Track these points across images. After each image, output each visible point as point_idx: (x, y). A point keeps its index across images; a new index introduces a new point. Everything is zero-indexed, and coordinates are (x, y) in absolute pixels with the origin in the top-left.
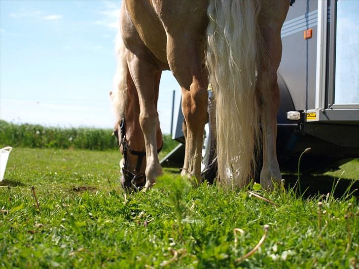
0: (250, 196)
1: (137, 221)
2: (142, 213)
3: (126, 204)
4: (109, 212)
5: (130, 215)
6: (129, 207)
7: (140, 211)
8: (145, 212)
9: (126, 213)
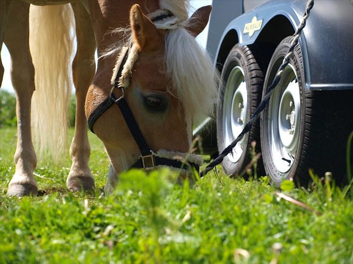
0: (278, 199)
1: (102, 240)
2: (109, 228)
3: (88, 215)
4: (60, 228)
5: (92, 231)
6: (92, 218)
7: (107, 225)
8: (115, 227)
9: (85, 228)
